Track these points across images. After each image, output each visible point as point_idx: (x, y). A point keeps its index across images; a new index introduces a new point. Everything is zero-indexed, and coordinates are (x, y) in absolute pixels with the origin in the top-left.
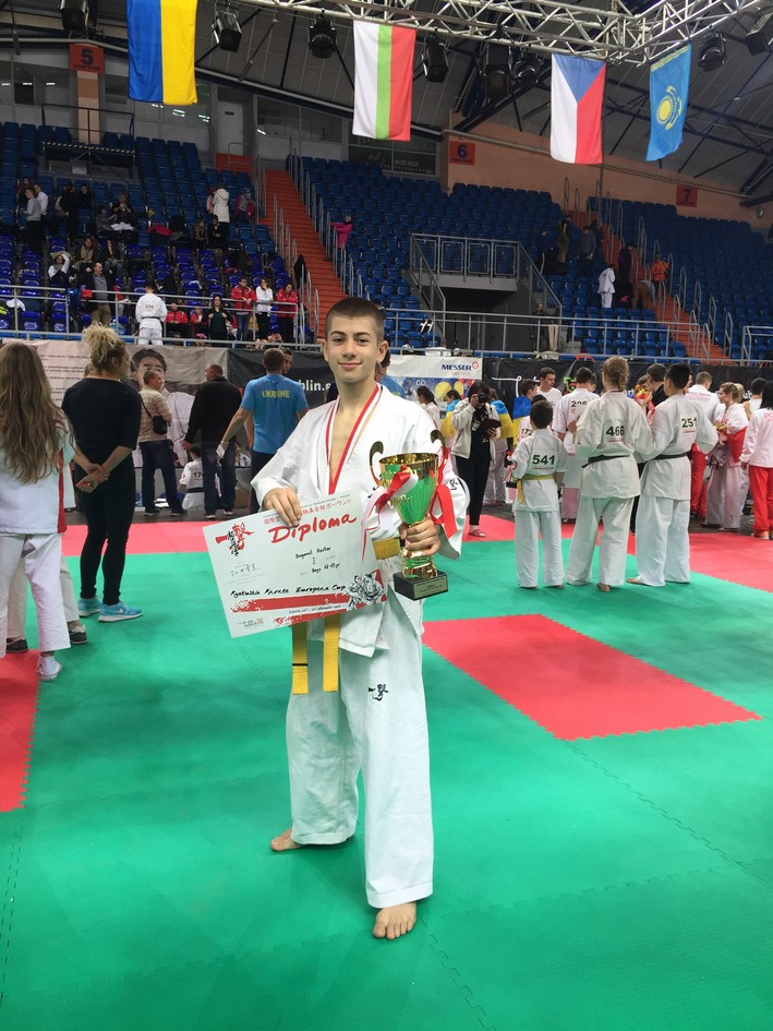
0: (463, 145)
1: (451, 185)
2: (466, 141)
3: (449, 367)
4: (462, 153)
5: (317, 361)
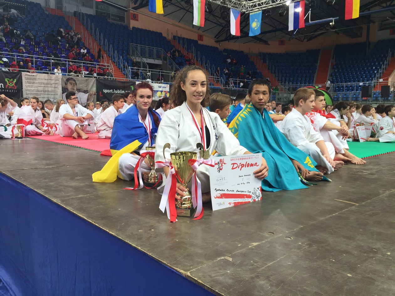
0: (134, 14)
1: (131, 27)
2: (135, 13)
3: (160, 87)
4: (135, 17)
5: (123, 84)
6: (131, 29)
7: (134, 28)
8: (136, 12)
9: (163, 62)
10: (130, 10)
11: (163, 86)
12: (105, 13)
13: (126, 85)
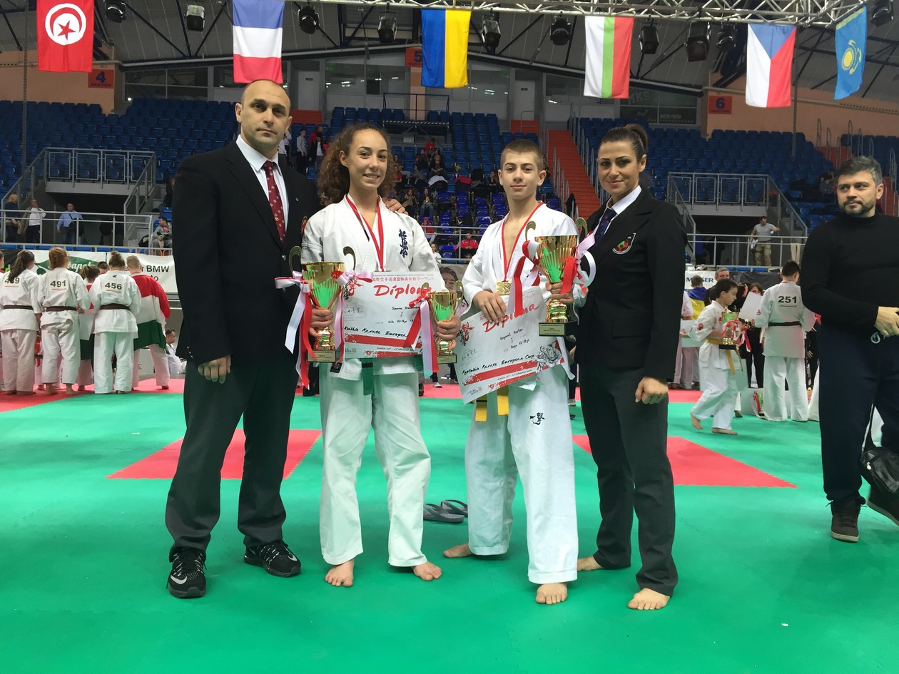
0: (722, 99)
1: (709, 131)
2: (722, 95)
4: (720, 105)
6: (708, 138)
7: (717, 133)
8: (724, 92)
9: (768, 211)
10: (707, 90)
12: (642, 110)
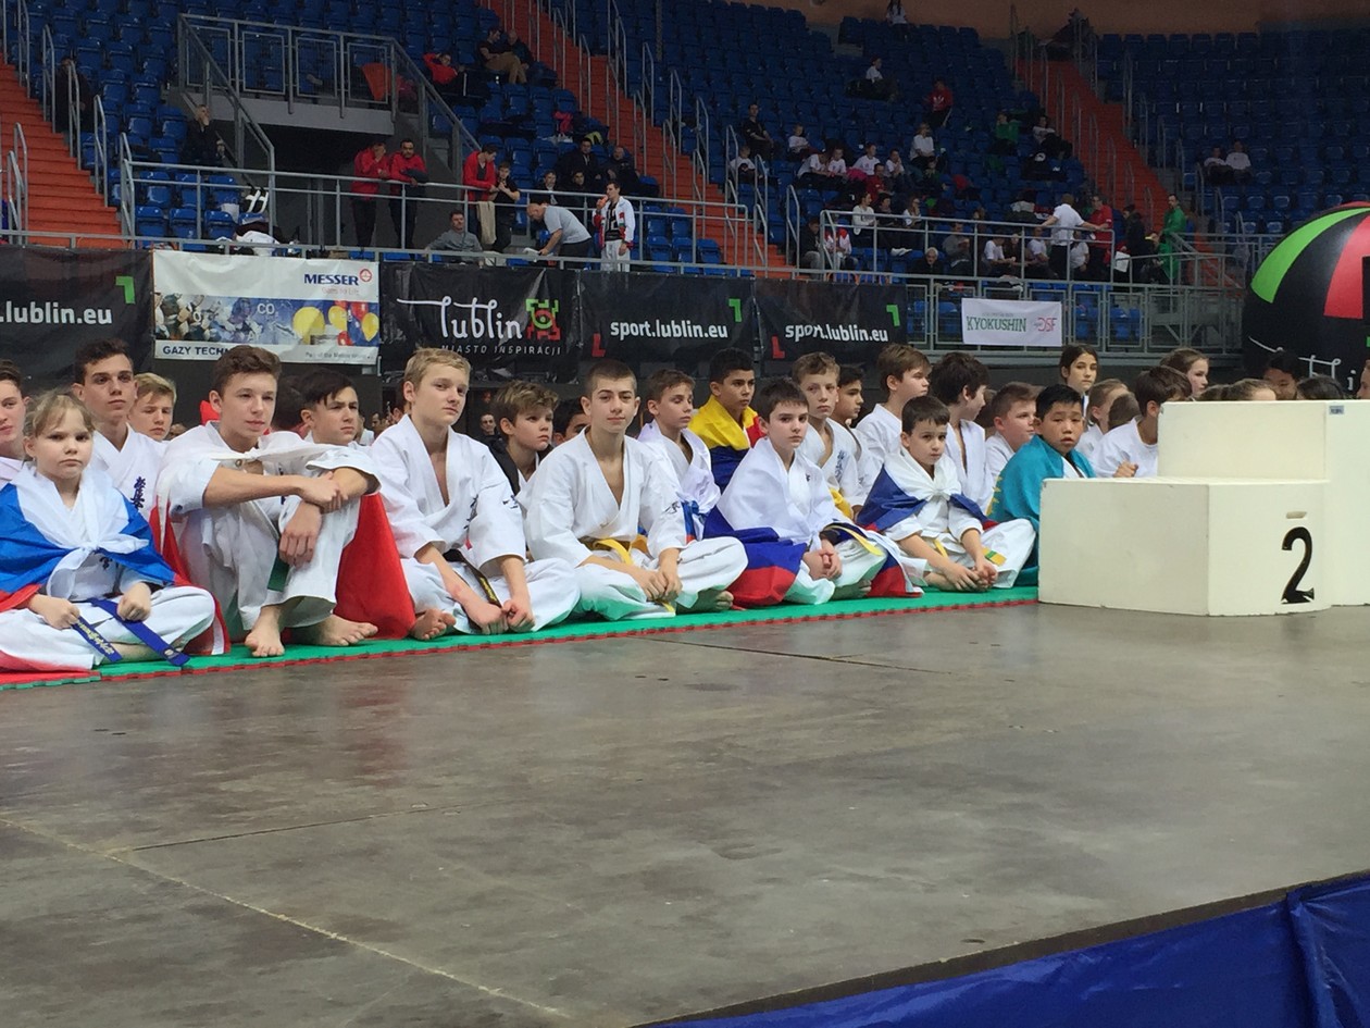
3: (318, 279)
5: (67, 265)
11: (333, 273)
13: (86, 271)
